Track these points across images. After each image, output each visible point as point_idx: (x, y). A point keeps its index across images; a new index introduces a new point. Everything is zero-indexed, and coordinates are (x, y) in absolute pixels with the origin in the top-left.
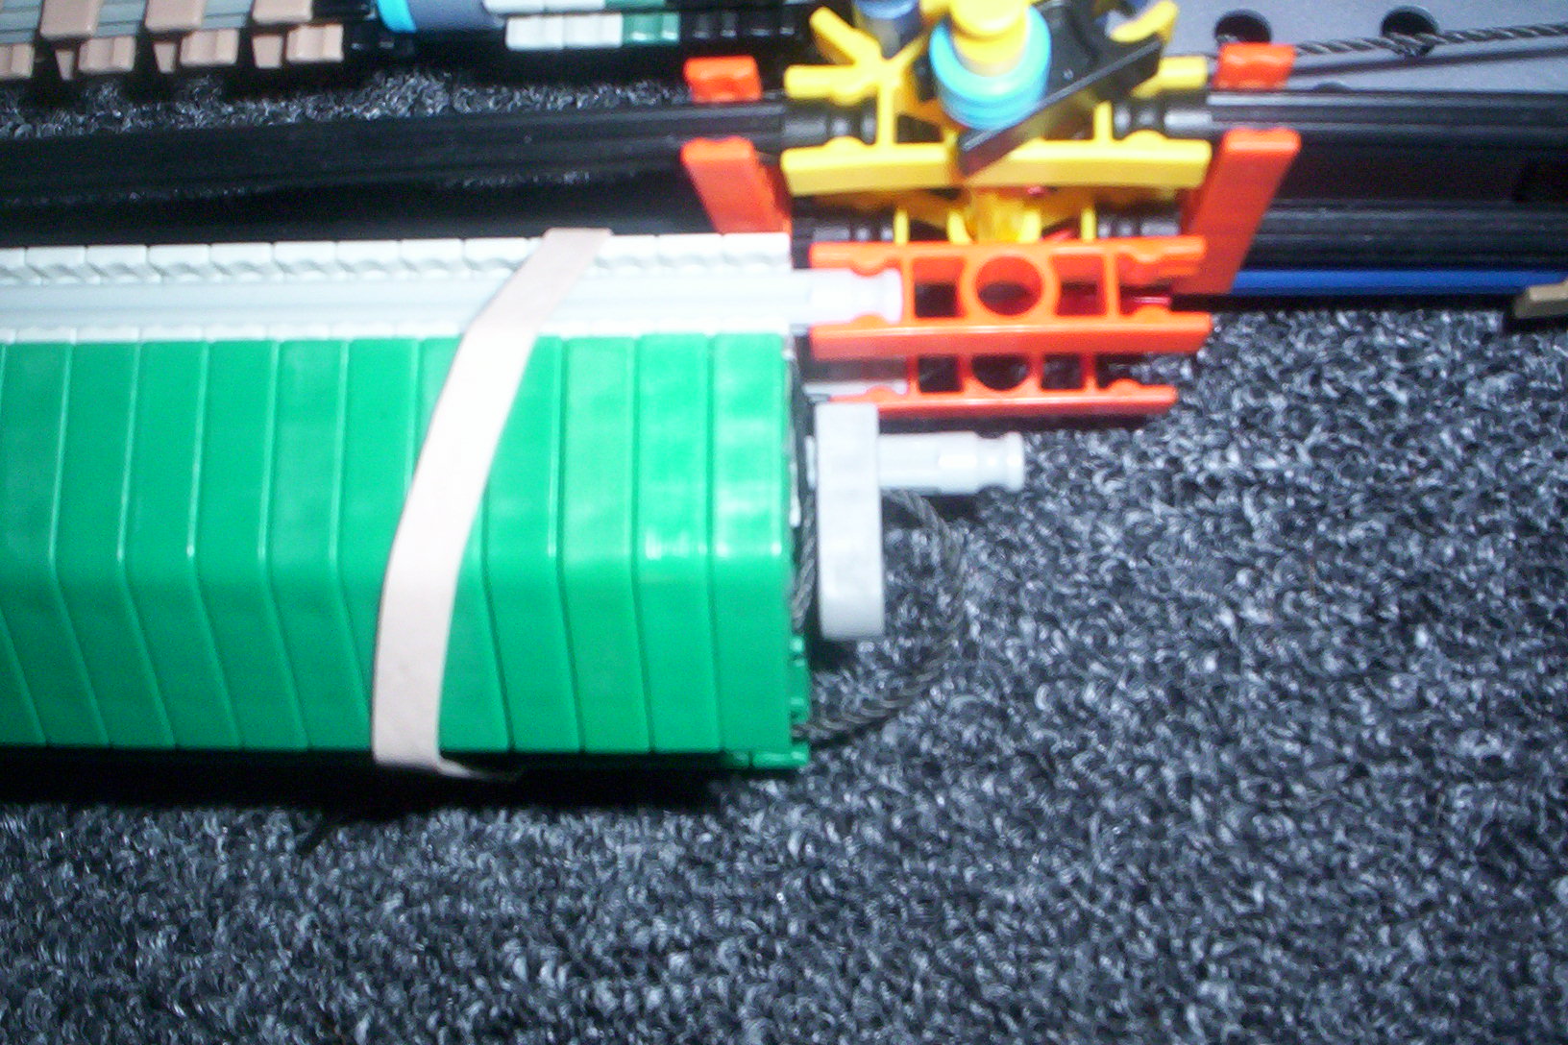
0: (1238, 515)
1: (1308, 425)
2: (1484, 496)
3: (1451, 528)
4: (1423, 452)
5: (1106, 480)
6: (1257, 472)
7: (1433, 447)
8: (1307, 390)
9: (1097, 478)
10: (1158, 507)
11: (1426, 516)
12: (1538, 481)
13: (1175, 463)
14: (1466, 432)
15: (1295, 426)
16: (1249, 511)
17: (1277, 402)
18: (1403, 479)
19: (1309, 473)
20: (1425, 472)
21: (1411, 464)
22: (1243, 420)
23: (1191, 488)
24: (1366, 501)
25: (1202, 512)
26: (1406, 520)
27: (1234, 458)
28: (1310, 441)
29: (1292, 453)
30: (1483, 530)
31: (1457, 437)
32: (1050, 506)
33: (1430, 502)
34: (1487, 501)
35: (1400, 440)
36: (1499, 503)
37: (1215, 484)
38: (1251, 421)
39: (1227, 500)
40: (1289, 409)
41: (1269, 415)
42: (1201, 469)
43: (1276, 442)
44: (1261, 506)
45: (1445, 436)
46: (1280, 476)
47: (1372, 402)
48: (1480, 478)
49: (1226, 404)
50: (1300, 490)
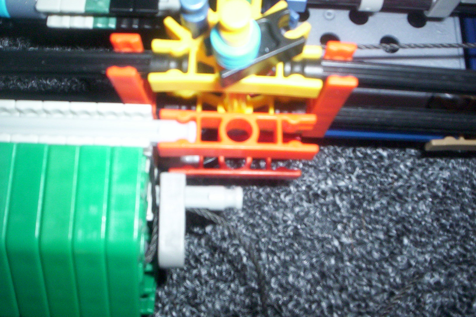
0: (334, 204)
1: (354, 168)
2: (419, 186)
3: (409, 200)
4: (395, 173)
5: (285, 196)
6: (339, 187)
7: (398, 171)
8: (352, 155)
9: (282, 196)
10: (305, 204)
11: (400, 196)
12: (436, 179)
13: (309, 187)
14: (409, 164)
15: (349, 168)
16: (338, 202)
17: (342, 161)
18: (390, 184)
19: (357, 185)
20: (397, 180)
21: (392, 178)
22: (331, 169)
23: (316, 196)
24: (379, 194)
25: (322, 205)
26: (393, 199)
27: (330, 182)
28: (356, 173)
29: (350, 178)
30: (420, 199)
31: (406, 166)
32: (266, 209)
33: (400, 191)
34: (420, 188)
35: (386, 170)
36: (423, 189)
37: (324, 193)
38: (334, 168)
39: (329, 198)
40: (347, 163)
41: (340, 166)
42: (319, 188)
43: (344, 176)
44: (342, 200)
45: (402, 166)
46: (347, 188)
47: (375, 157)
48: (416, 180)
49: (324, 164)
50: (355, 192)
